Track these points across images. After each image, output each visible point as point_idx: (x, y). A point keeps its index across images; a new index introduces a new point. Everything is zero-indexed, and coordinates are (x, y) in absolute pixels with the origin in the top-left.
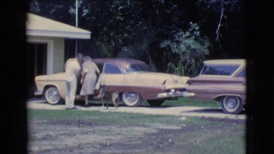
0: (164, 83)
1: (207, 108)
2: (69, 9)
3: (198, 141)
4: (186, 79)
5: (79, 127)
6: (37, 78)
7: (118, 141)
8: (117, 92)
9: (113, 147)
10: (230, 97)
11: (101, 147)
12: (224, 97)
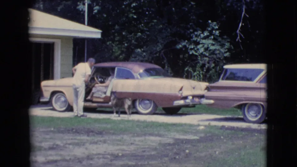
0: (181, 89)
1: (227, 116)
2: (78, 5)
3: (217, 152)
4: (205, 84)
5: (88, 136)
6: (44, 83)
7: (131, 151)
8: (130, 99)
9: (125, 158)
10: (252, 105)
11: (113, 158)
12: (245, 104)
